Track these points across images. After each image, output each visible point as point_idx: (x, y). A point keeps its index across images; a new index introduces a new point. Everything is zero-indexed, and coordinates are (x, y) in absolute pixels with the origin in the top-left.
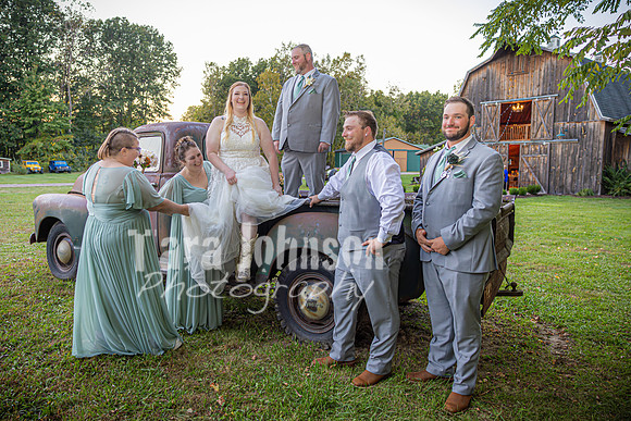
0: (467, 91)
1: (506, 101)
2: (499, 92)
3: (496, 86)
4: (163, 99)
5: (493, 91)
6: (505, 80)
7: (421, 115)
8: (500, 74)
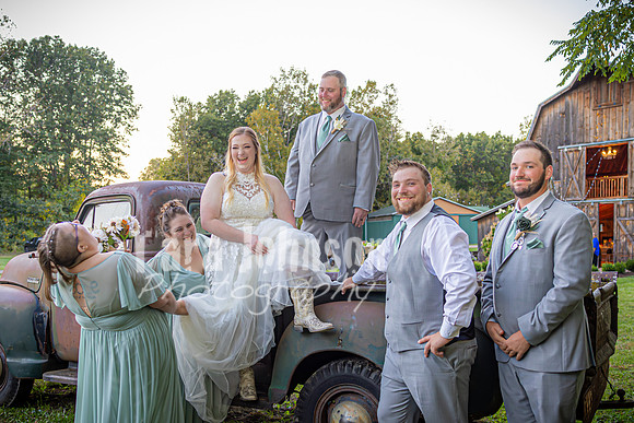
0: (539, 132)
1: (592, 144)
2: (583, 132)
3: (578, 124)
4: (114, 150)
5: (575, 131)
6: (590, 116)
7: (477, 165)
8: (583, 106)
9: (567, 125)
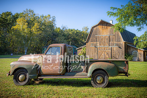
1: (102, 35)
3: (99, 31)
8: (100, 28)
9: (97, 31)
